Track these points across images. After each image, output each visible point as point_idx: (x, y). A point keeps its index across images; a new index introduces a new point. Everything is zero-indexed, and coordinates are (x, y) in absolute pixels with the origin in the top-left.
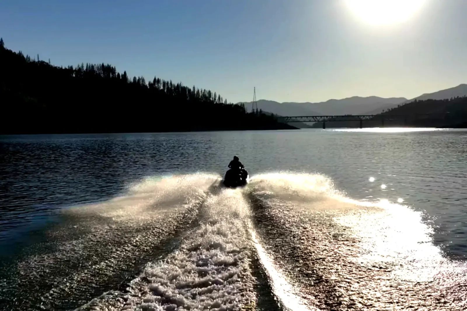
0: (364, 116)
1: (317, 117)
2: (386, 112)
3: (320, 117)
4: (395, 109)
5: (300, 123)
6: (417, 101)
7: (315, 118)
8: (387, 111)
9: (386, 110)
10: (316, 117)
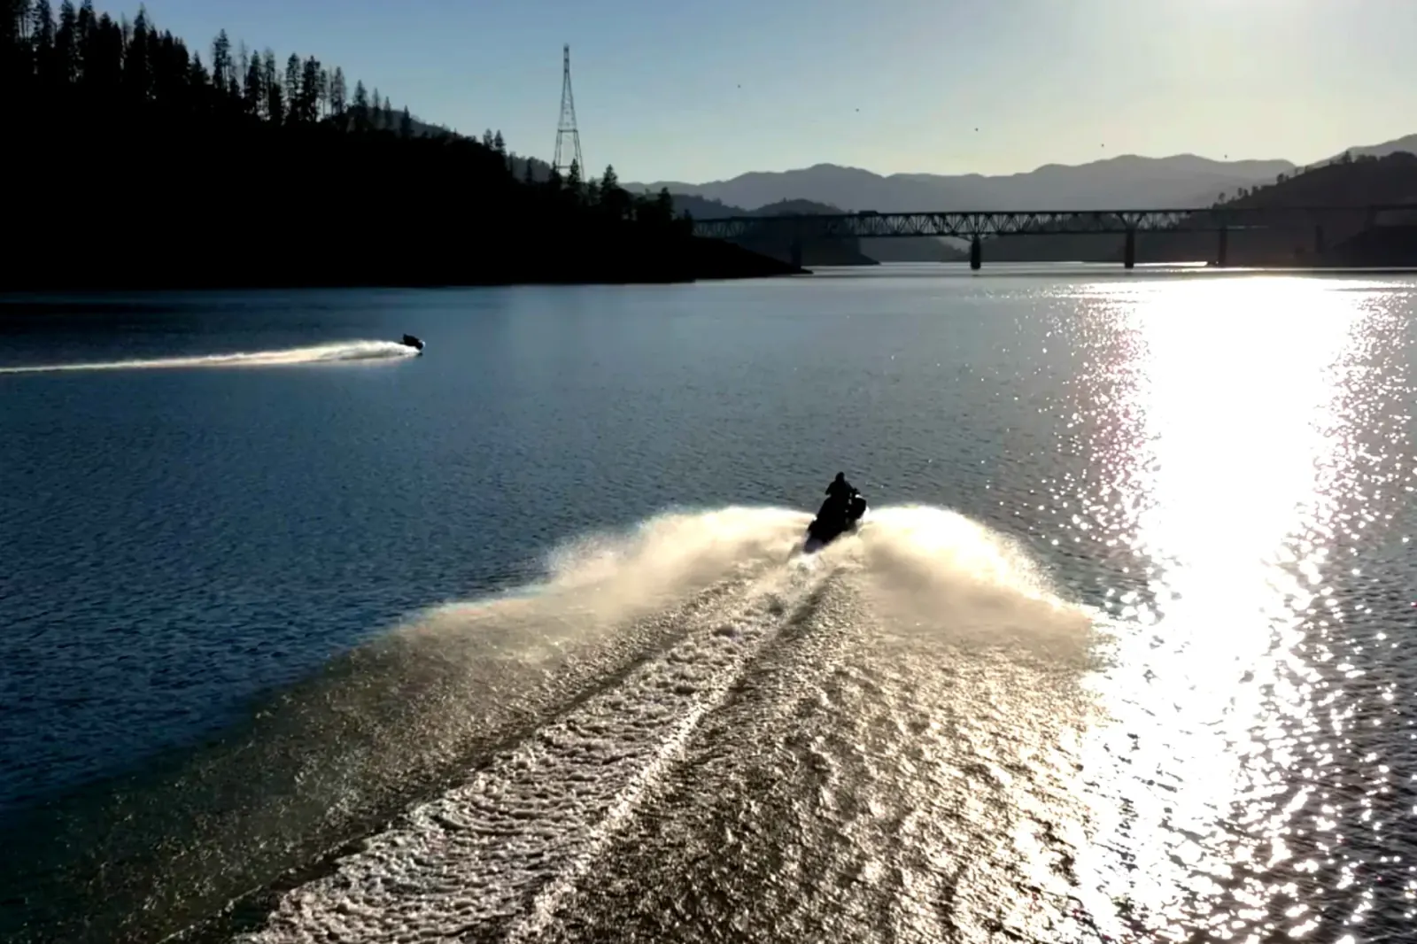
0: (1143, 213)
1: (949, 218)
2: (1232, 202)
3: (958, 218)
4: (1266, 188)
5: (925, 238)
6: (1354, 160)
7: (937, 219)
8: (1238, 197)
9: (1232, 195)
10: (942, 215)
